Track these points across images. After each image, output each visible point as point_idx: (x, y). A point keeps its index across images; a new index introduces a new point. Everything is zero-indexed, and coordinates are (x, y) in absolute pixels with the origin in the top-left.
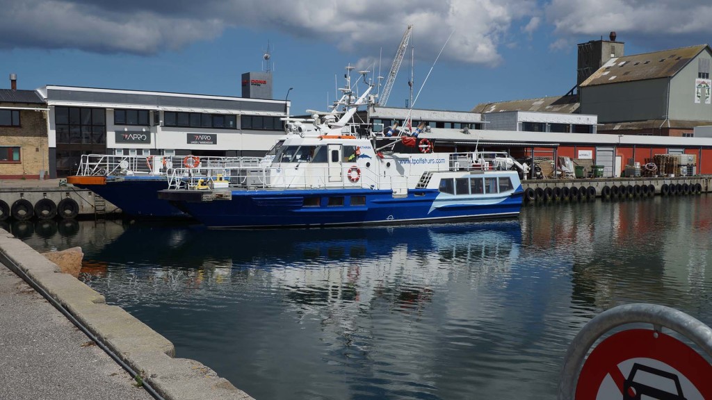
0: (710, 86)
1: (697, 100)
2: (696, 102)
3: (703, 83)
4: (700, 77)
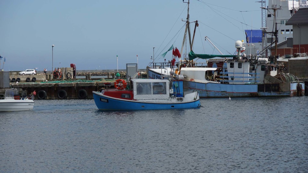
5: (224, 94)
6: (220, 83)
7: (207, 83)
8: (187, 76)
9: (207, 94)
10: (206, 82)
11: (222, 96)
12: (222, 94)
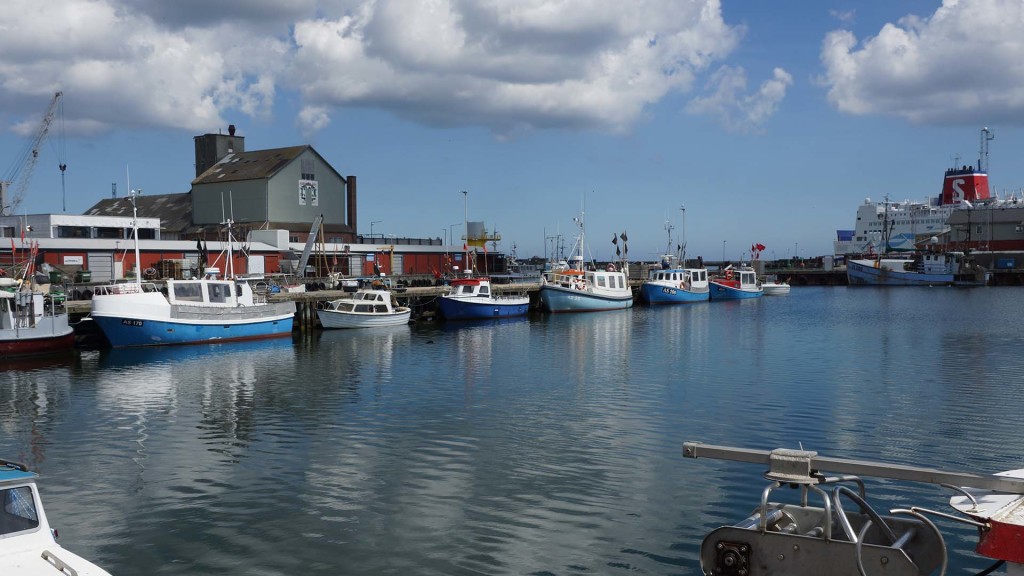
0: (316, 188)
1: (301, 202)
2: (301, 203)
3: (308, 184)
4: (303, 178)
5: (923, 283)
6: (918, 272)
8: (886, 267)
9: (906, 282)
10: (905, 272)
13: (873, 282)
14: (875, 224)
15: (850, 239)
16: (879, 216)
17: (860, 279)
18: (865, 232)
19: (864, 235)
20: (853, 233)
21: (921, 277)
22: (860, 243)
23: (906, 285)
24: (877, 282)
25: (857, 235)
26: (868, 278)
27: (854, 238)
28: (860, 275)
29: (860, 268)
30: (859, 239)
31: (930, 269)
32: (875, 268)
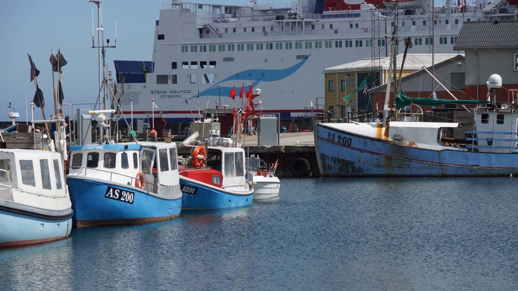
5: (474, 171)
6: (466, 150)
7: (442, 150)
8: (402, 137)
9: (441, 170)
10: (440, 148)
11: (470, 173)
12: (470, 171)
13: (375, 171)
14: (194, 48)
15: (142, 80)
16: (201, 30)
17: (345, 163)
18: (174, 65)
19: (170, 72)
20: (148, 67)
21: (472, 159)
22: (162, 87)
23: (444, 177)
24: (383, 171)
25: (159, 70)
26: (362, 160)
27: (150, 78)
28: (347, 154)
29: (347, 139)
30: (162, 79)
31: (490, 143)
32: (378, 140)
